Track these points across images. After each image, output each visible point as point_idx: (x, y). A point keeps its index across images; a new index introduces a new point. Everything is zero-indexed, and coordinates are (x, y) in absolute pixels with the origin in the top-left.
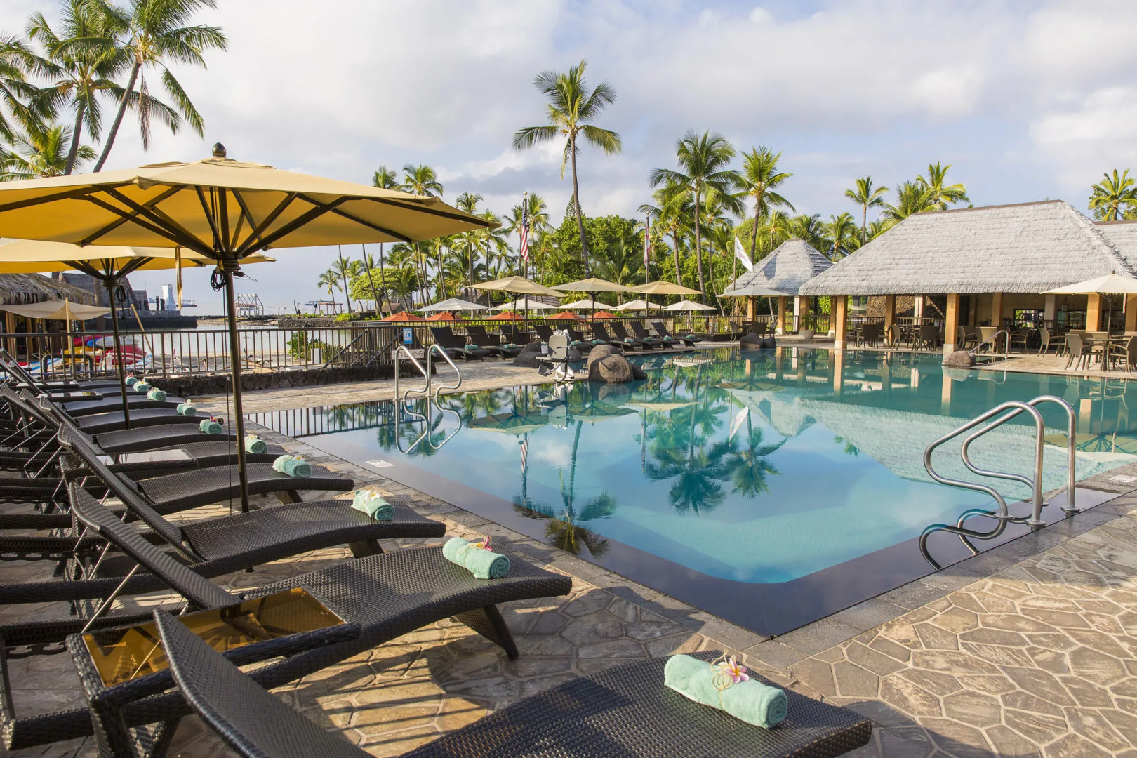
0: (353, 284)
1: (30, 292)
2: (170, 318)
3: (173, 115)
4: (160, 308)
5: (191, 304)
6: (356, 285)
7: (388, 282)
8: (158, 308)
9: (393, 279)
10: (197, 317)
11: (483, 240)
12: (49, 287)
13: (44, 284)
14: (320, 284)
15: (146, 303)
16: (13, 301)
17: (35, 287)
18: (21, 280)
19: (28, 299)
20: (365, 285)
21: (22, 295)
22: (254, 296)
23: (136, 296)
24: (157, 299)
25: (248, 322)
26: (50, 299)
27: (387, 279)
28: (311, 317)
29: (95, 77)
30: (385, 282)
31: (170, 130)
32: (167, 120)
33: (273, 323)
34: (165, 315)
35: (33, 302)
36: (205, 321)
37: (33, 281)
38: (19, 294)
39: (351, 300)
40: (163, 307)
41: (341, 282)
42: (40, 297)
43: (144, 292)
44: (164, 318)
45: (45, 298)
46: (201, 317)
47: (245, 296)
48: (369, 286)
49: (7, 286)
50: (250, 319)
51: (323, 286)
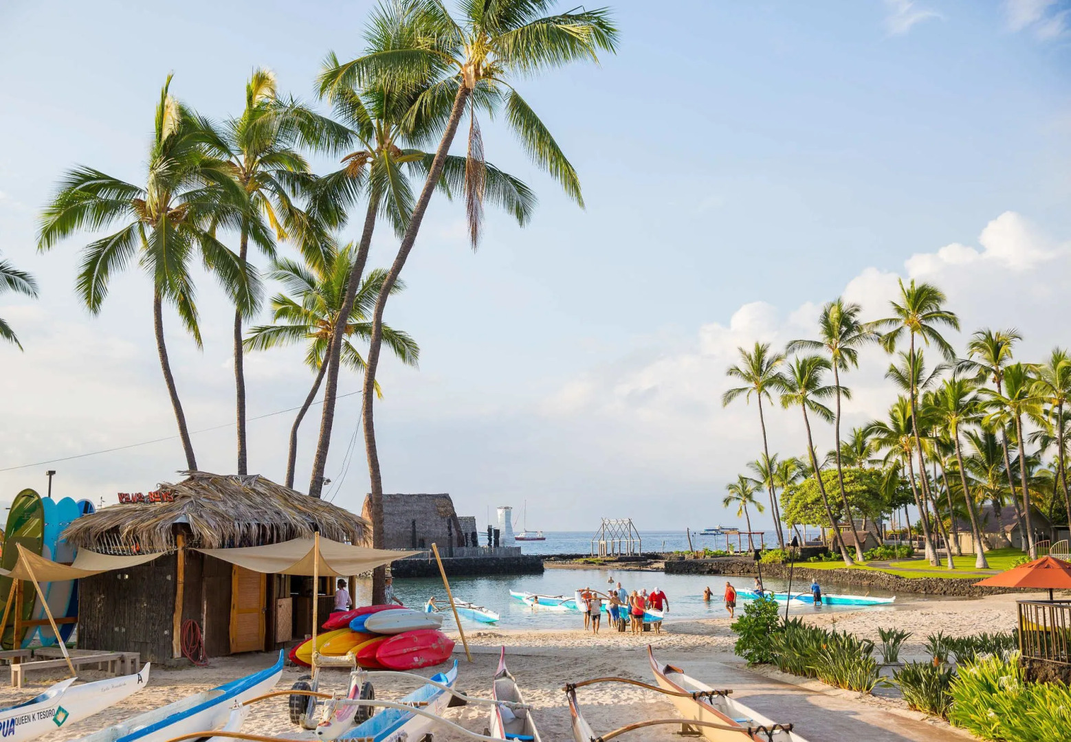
0: (787, 497)
1: (266, 523)
2: (505, 559)
3: (520, 192)
4: (493, 544)
5: (538, 536)
6: (793, 500)
7: (851, 493)
8: (489, 544)
9: (859, 488)
10: (544, 557)
11: (1048, 407)
12: (300, 512)
13: (295, 508)
14: (727, 501)
15: (474, 535)
16: (237, 541)
17: (278, 513)
18: (258, 499)
19: (264, 535)
20: (809, 500)
21: (254, 527)
22: (627, 522)
23: (462, 526)
24: (490, 530)
25: (617, 564)
26: (300, 535)
27: (848, 489)
28: (715, 555)
29: (400, 144)
30: (846, 494)
31: (513, 218)
32: (509, 201)
33: (655, 565)
34: (500, 554)
35: (271, 542)
36: (554, 564)
37: (277, 503)
38: (248, 527)
39: (784, 525)
40: (497, 543)
41: (763, 497)
42: (284, 530)
43: (472, 520)
44: (497, 559)
45: (292, 534)
46: (549, 557)
47: (613, 522)
48: (817, 501)
49: (232, 512)
50: (620, 560)
51: (731, 503)
